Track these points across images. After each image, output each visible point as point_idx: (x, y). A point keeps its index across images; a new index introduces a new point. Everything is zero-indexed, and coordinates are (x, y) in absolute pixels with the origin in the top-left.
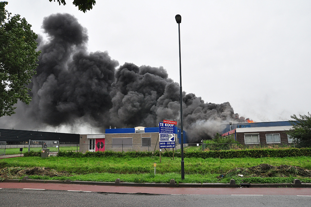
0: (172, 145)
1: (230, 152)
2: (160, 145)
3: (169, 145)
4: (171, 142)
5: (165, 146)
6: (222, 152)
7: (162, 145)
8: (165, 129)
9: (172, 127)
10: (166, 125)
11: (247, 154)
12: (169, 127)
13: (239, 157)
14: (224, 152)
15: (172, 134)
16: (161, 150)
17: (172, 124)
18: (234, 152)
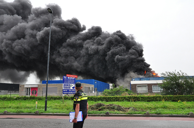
0: (73, 92)
1: (114, 97)
2: (63, 92)
3: (71, 92)
4: (72, 90)
5: (67, 93)
6: (109, 98)
7: (64, 92)
8: (67, 80)
9: (73, 79)
10: (68, 78)
11: (126, 99)
12: (71, 79)
13: (120, 101)
14: (110, 98)
15: (73, 84)
16: (64, 95)
17: (73, 77)
18: (117, 98)
